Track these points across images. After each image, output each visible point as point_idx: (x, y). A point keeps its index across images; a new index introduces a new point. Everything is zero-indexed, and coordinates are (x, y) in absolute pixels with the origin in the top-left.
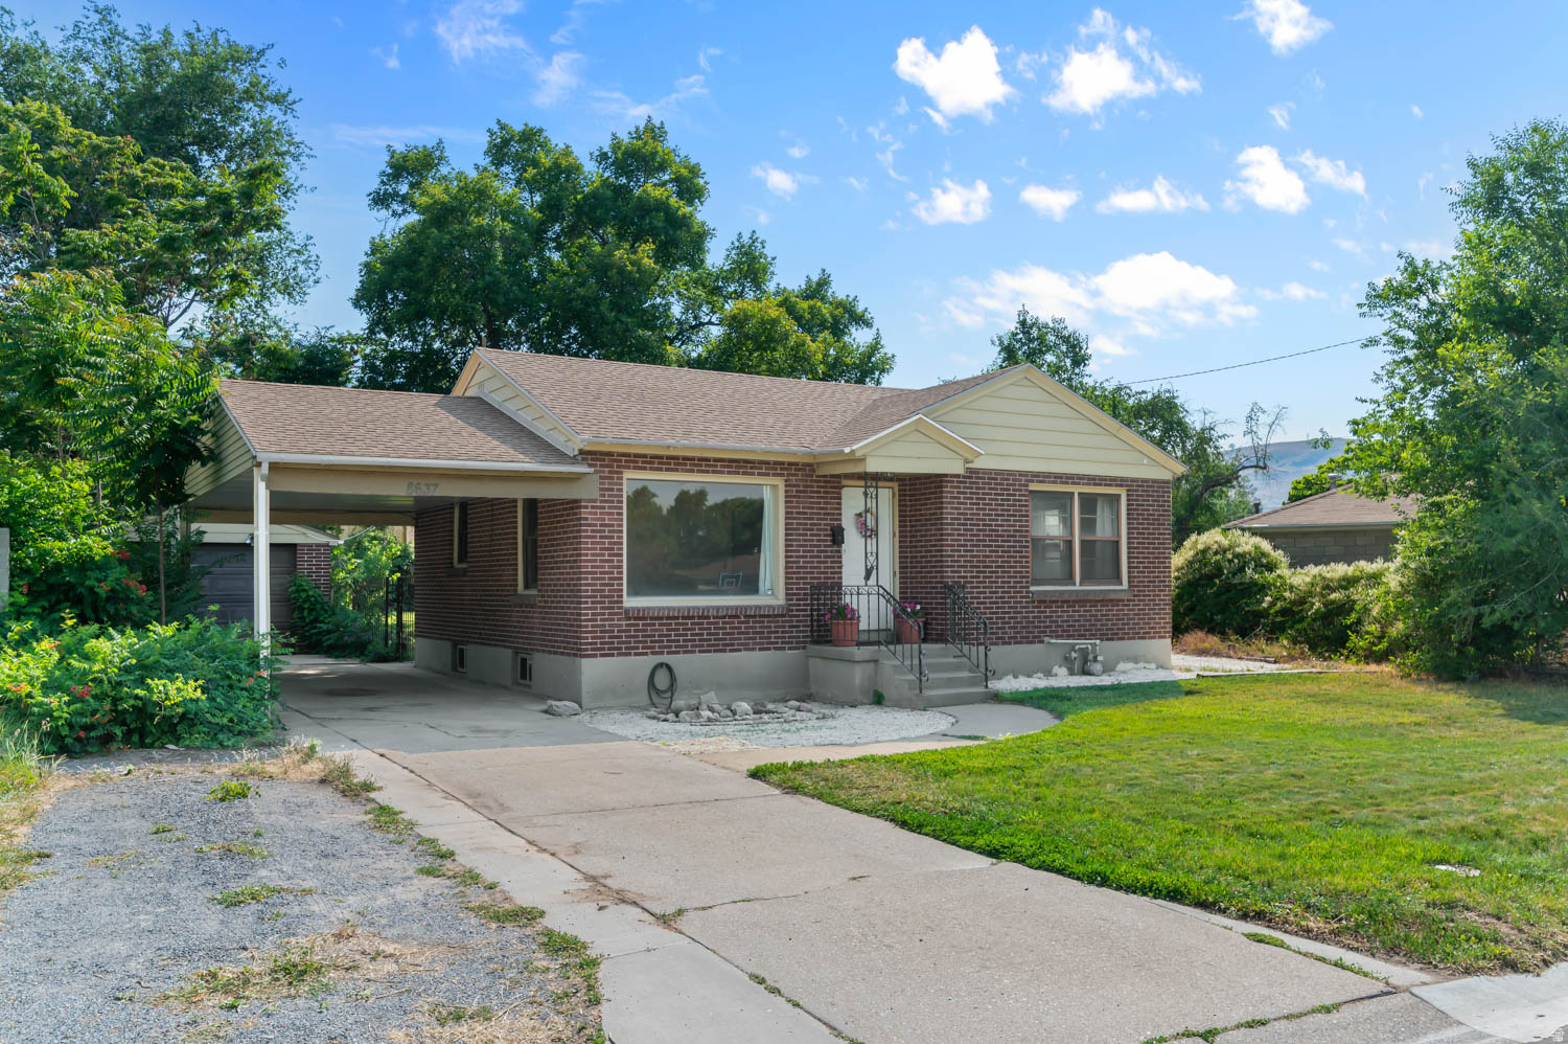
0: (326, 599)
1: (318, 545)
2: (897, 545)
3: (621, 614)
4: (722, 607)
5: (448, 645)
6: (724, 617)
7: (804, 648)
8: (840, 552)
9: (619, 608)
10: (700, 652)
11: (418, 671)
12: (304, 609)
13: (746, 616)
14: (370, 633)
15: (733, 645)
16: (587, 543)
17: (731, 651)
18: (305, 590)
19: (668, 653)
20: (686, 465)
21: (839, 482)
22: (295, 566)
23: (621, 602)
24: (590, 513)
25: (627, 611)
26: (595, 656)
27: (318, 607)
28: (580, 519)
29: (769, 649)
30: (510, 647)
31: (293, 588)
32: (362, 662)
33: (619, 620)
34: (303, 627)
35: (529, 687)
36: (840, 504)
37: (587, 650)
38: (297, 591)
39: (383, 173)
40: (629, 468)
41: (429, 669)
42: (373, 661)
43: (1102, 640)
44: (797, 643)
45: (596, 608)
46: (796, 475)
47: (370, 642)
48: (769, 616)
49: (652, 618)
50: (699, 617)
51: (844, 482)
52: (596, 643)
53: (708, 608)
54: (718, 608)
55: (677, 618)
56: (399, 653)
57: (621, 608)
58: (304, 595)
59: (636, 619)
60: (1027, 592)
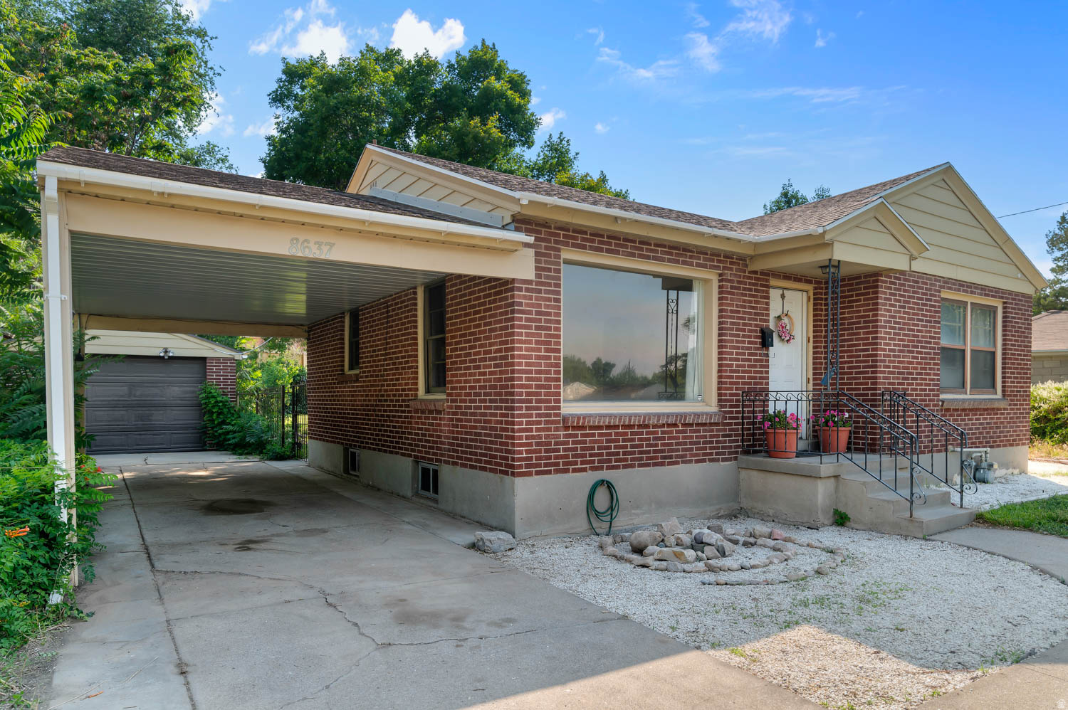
0: (232, 404)
1: (225, 359)
2: (811, 350)
3: (558, 422)
4: (663, 414)
5: (340, 448)
6: (663, 426)
7: (736, 459)
8: (767, 355)
9: (556, 415)
10: (640, 466)
11: (312, 471)
12: (213, 413)
13: (684, 425)
14: (269, 434)
15: (671, 457)
16: (521, 334)
17: (670, 464)
18: (213, 397)
19: (609, 468)
20: (626, 247)
21: (767, 281)
22: (205, 376)
23: (559, 408)
24: (525, 297)
25: (565, 419)
26: (529, 474)
27: (225, 411)
28: (512, 304)
29: (704, 461)
30: (410, 456)
31: (204, 395)
32: (262, 460)
33: (557, 429)
34: (212, 428)
35: (436, 501)
36: (767, 304)
37: (521, 467)
38: (207, 398)
39: (280, 80)
40: (567, 244)
41: (321, 468)
42: (271, 459)
43: (991, 447)
44: (730, 453)
45: (531, 416)
46: (731, 269)
47: (269, 442)
48: (704, 425)
49: (592, 428)
50: (639, 426)
51: (773, 282)
52: (531, 459)
53: (649, 415)
54: (659, 416)
55: (616, 427)
56: (295, 452)
57: (557, 415)
58: (213, 401)
59: (574, 428)
60: (938, 400)
